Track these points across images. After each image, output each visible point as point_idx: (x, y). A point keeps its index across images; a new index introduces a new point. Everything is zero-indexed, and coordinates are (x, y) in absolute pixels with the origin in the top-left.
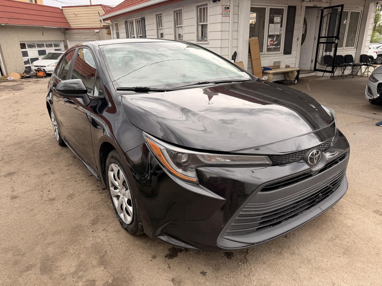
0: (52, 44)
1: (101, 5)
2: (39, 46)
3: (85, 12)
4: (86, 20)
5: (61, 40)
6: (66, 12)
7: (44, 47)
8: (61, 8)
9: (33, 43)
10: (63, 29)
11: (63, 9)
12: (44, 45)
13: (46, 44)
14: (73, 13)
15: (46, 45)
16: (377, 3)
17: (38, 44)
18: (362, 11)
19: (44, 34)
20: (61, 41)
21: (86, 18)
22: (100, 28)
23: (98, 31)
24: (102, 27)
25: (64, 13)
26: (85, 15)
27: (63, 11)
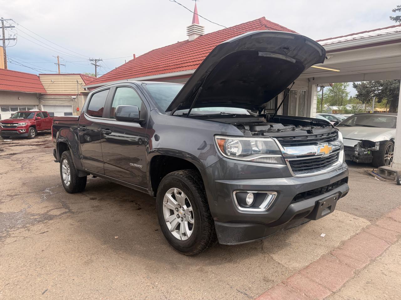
0: (26, 108)
1: (80, 74)
2: (13, 110)
3: (63, 80)
4: (63, 87)
5: (35, 104)
6: (42, 79)
7: (18, 110)
8: (38, 75)
9: (7, 107)
10: (38, 94)
11: (40, 76)
12: (18, 108)
13: (21, 108)
14: (50, 80)
15: (19, 109)
16: (318, 85)
17: (12, 107)
18: (307, 90)
19: (20, 98)
20: (34, 106)
21: (63, 85)
22: (77, 95)
23: (75, 97)
24: (80, 93)
25: (41, 80)
26: (63, 83)
27: (40, 78)
